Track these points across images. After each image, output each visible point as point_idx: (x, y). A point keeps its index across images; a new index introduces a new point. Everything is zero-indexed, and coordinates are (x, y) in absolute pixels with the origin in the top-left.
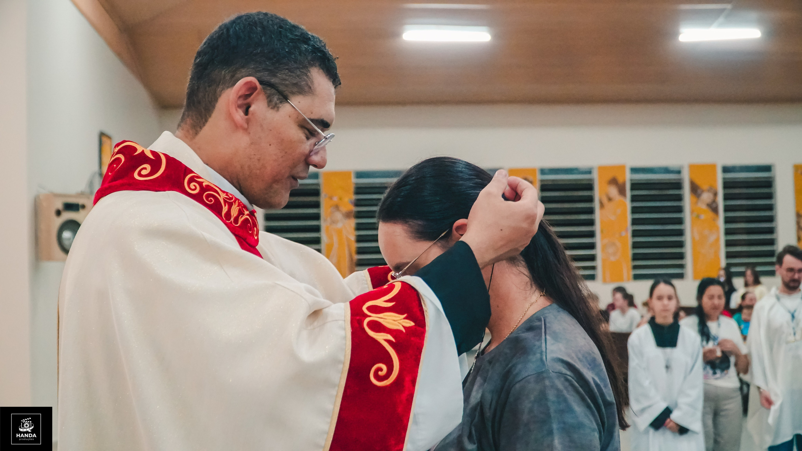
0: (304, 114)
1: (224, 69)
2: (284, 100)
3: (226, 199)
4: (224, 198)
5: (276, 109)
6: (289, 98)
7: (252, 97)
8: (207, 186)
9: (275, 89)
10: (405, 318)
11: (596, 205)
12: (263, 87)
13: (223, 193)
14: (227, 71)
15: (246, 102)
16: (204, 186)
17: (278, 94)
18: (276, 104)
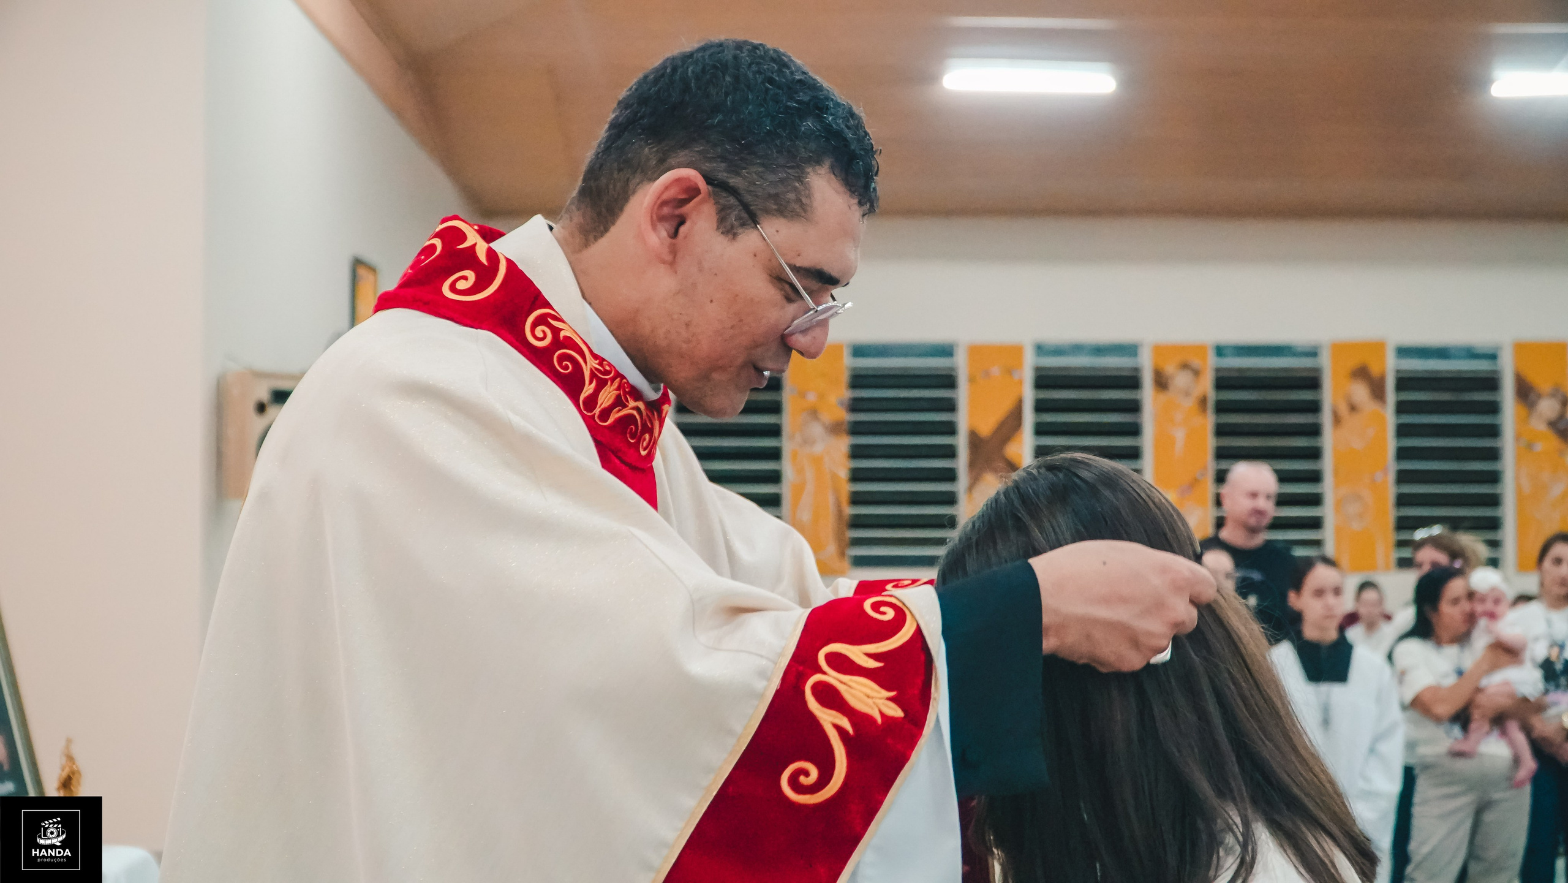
0: (783, 255)
1: (650, 144)
2: (750, 222)
3: (596, 372)
4: (594, 370)
5: (730, 236)
6: (761, 222)
7: (692, 204)
8: (566, 338)
9: (737, 198)
10: (890, 699)
11: (1326, 418)
12: (713, 191)
13: (593, 359)
14: (655, 149)
15: (678, 212)
16: (561, 339)
17: (741, 208)
18: (732, 227)
